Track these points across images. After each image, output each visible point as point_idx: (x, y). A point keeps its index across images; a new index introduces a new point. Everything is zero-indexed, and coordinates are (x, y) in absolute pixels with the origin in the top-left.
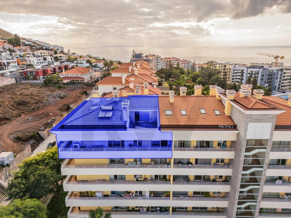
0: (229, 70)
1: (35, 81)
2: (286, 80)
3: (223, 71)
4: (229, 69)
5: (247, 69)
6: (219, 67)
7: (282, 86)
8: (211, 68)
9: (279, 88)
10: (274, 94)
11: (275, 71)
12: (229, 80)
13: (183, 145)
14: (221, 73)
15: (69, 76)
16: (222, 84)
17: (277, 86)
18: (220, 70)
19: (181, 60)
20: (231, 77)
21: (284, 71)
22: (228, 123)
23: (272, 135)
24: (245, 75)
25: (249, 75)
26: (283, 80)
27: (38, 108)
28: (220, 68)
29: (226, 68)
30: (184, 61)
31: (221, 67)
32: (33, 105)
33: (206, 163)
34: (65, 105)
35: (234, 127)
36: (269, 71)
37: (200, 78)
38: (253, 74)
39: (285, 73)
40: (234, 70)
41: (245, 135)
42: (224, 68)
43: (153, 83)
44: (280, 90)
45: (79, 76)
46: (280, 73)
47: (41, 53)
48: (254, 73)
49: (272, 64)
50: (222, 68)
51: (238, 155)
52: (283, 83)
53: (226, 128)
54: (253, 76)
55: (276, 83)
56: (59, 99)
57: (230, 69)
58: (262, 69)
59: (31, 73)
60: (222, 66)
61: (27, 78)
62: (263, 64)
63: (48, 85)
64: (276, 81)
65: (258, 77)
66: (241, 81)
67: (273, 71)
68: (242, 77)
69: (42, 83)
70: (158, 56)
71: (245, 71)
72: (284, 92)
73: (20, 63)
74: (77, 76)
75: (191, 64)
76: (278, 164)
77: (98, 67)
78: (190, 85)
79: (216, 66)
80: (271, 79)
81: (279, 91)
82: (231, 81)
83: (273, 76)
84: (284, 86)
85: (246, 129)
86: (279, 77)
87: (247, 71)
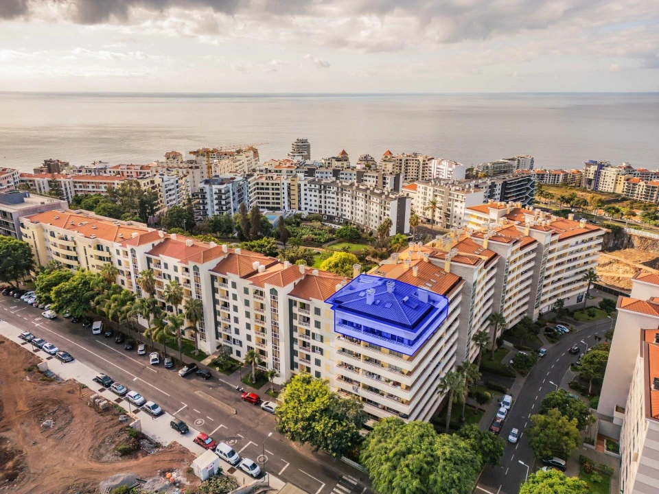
24: (208, 196)
29: (155, 185)
40: (166, 186)
48: (223, 192)
50: (149, 186)
57: (159, 185)
60: (148, 183)
68: (203, 201)
87: (211, 190)
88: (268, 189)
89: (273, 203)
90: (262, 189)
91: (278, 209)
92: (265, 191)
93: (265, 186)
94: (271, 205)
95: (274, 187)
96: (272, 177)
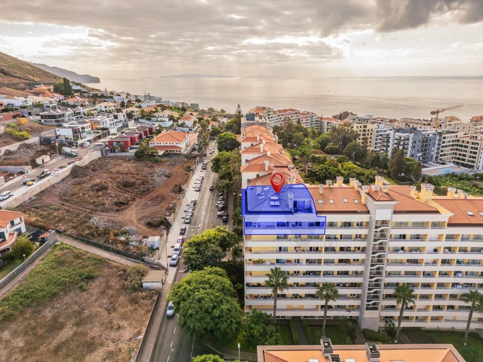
0: (371, 132)
1: (124, 154)
2: (446, 147)
3: (362, 133)
4: (370, 130)
5: (395, 133)
6: (357, 127)
7: (441, 155)
8: (346, 130)
9: (437, 158)
10: (430, 167)
11: (431, 135)
12: (370, 145)
13: (332, 225)
14: (360, 136)
15: (162, 145)
16: (360, 154)
17: (435, 155)
18: (358, 131)
19: (301, 112)
20: (373, 141)
21: (444, 136)
22: (364, 209)
23: (392, 217)
24: (391, 140)
25: (396, 141)
26: (443, 147)
27: (148, 190)
28: (359, 130)
29: (367, 129)
30: (306, 113)
31: (359, 127)
32: (141, 187)
33: (349, 238)
34: (176, 186)
35: (368, 212)
36: (424, 136)
37: (332, 143)
38: (402, 141)
39: (444, 138)
40: (377, 132)
41: (375, 217)
42: (364, 129)
43: (289, 167)
44: (439, 161)
45: (175, 144)
46: (438, 137)
47: (106, 107)
48: (402, 139)
49: (431, 121)
50: (361, 129)
51: (370, 231)
52: (442, 151)
53: (362, 213)
54: (402, 143)
55: (433, 151)
56: (166, 178)
57: (372, 130)
58: (413, 134)
59: (118, 143)
60: (361, 127)
61: (113, 150)
62: (420, 120)
63: (142, 159)
64: (433, 149)
65: (408, 144)
66: (387, 149)
67: (428, 135)
68: (387, 144)
69: (133, 156)
70: (269, 109)
71: (391, 136)
72: (444, 164)
73: (94, 127)
74: (171, 145)
75: (316, 117)
76: (400, 238)
77: (186, 127)
78: (320, 157)
79: (353, 127)
80: (426, 146)
81: (437, 163)
82: (373, 146)
83: (429, 143)
84: (445, 155)
85: (375, 213)
86: (437, 142)
87: (394, 136)
88: (466, 147)
89: (469, 161)
90: (461, 146)
91: (472, 167)
92: (463, 149)
93: (464, 144)
94: (465, 162)
95: (474, 146)
96: (476, 137)
